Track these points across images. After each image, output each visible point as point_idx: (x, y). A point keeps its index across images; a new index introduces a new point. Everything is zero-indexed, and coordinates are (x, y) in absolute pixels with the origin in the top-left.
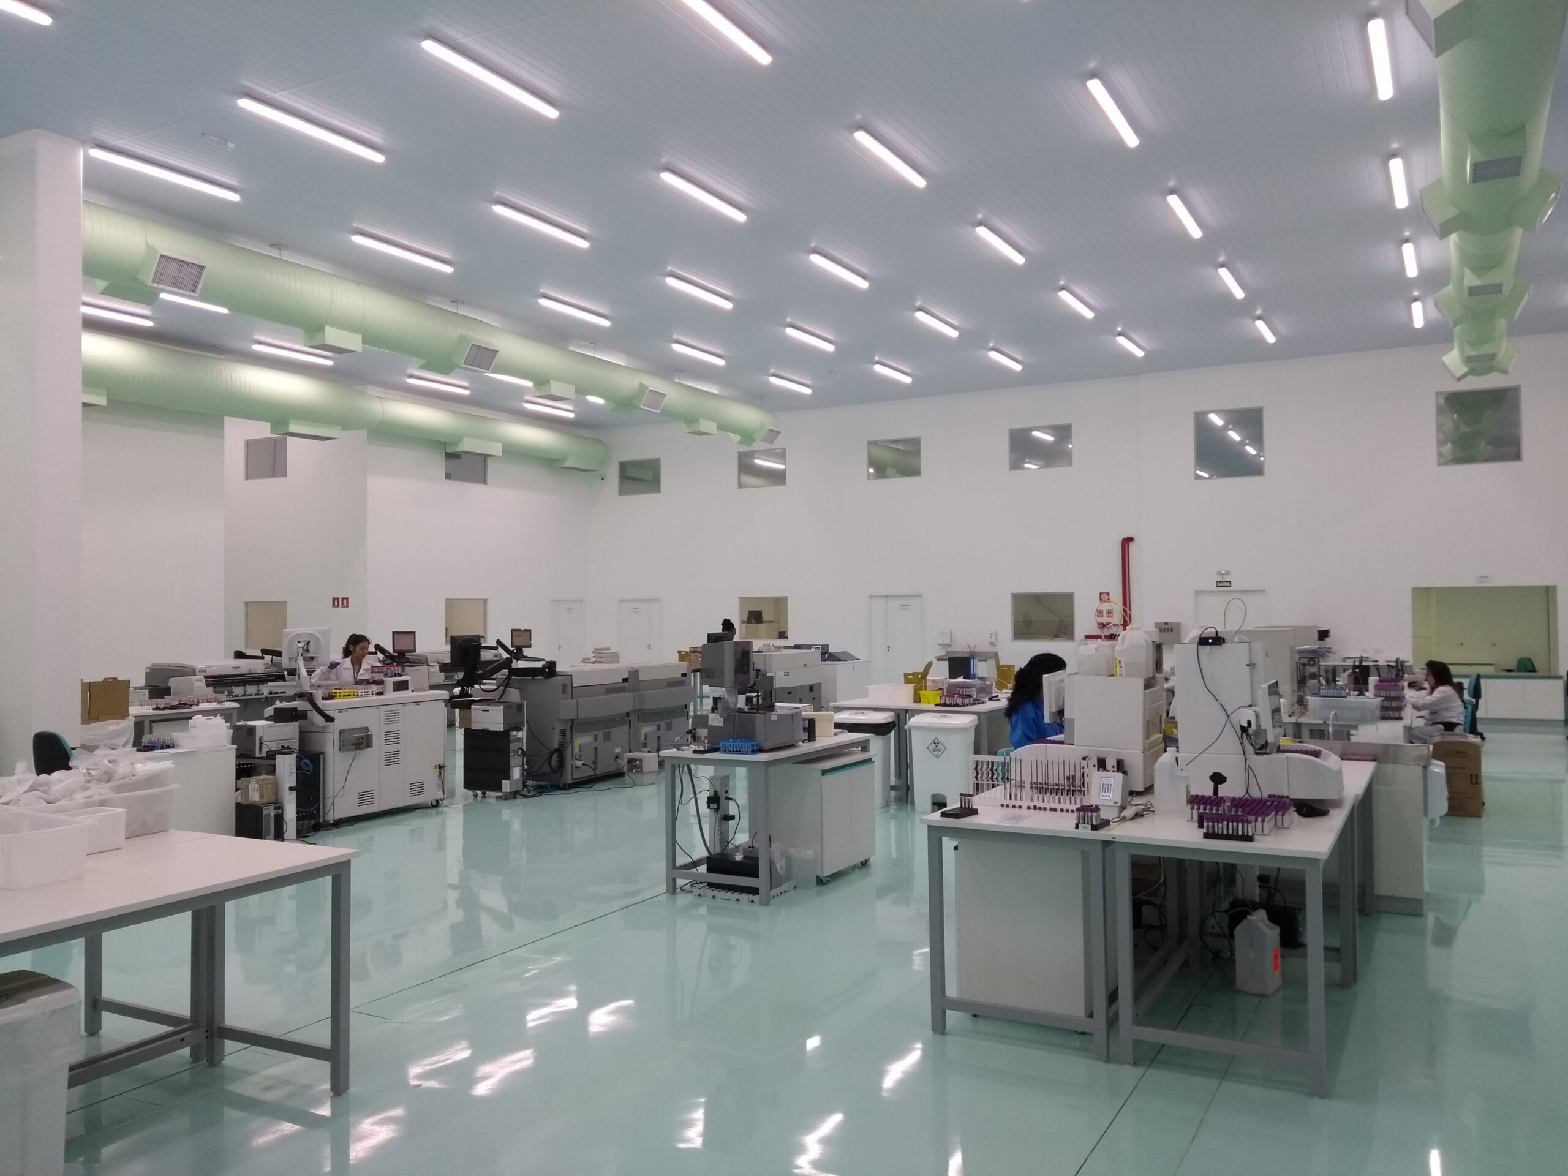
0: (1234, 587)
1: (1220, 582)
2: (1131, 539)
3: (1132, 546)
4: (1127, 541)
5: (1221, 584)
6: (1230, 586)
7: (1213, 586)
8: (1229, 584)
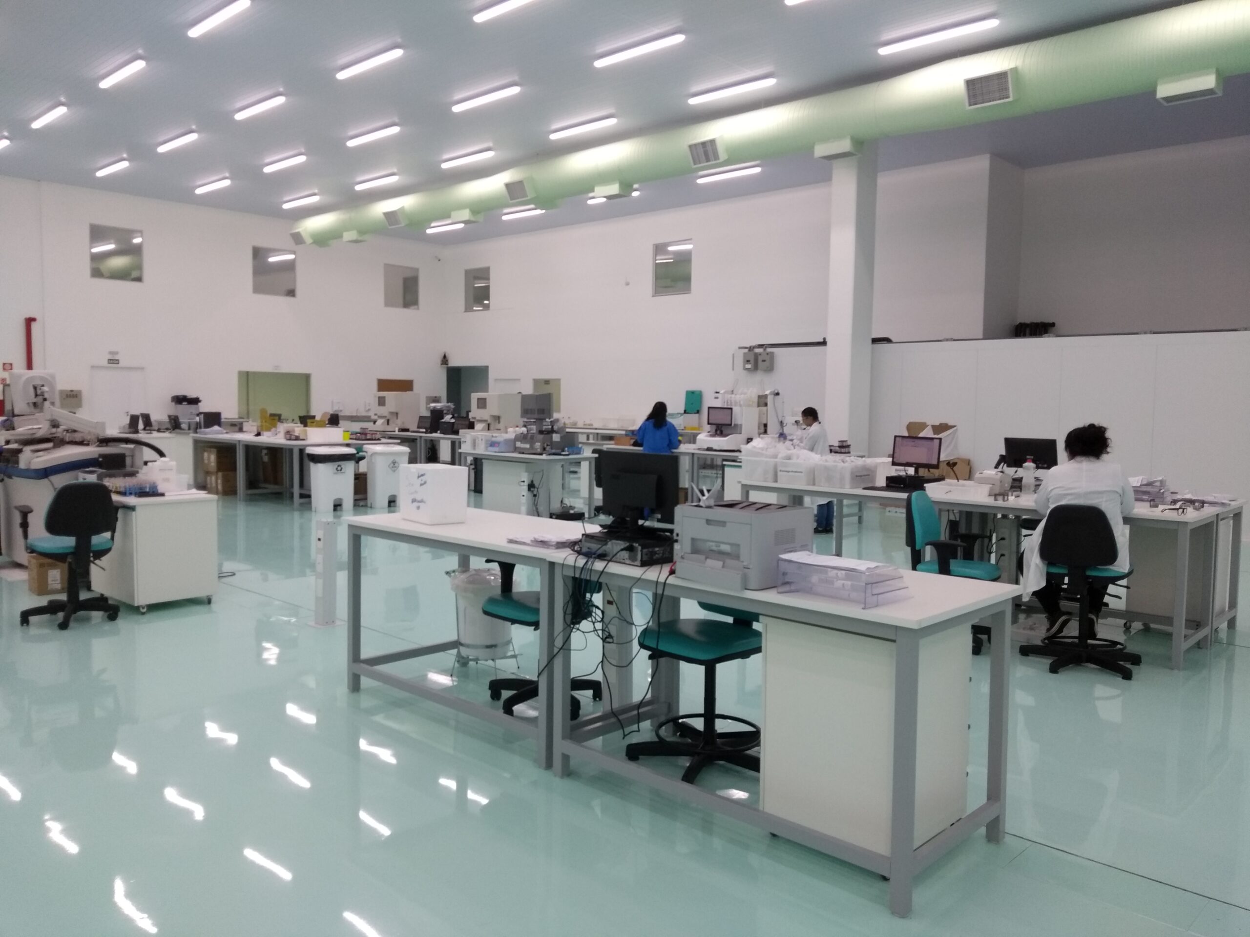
0: (121, 364)
1: (111, 360)
2: (34, 320)
3: (34, 326)
4: (29, 321)
5: (112, 362)
6: (118, 363)
7: (105, 363)
8: (117, 362)
